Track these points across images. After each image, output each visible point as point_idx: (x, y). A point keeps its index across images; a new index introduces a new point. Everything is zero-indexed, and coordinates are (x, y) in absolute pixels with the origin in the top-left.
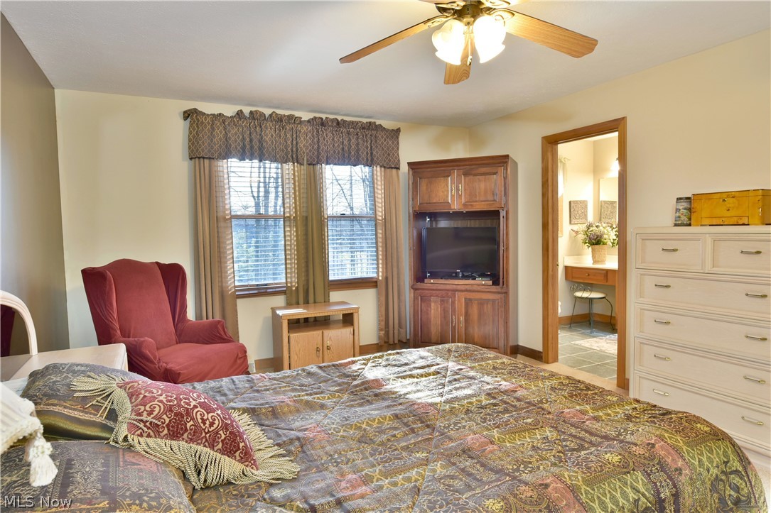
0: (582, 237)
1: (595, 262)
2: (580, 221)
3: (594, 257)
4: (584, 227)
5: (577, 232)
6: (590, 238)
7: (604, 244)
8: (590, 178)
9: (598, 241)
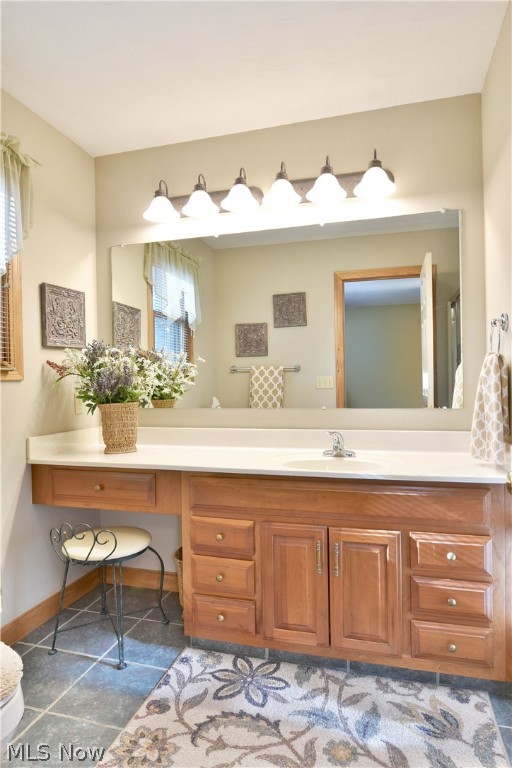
0: (74, 383)
1: (111, 447)
2: (68, 341)
3: (107, 435)
4: (81, 357)
5: (62, 370)
6: (100, 386)
7: (134, 398)
8: (88, 242)
9: (119, 394)
